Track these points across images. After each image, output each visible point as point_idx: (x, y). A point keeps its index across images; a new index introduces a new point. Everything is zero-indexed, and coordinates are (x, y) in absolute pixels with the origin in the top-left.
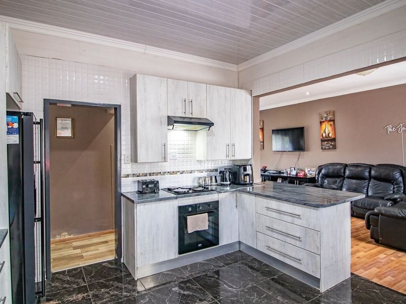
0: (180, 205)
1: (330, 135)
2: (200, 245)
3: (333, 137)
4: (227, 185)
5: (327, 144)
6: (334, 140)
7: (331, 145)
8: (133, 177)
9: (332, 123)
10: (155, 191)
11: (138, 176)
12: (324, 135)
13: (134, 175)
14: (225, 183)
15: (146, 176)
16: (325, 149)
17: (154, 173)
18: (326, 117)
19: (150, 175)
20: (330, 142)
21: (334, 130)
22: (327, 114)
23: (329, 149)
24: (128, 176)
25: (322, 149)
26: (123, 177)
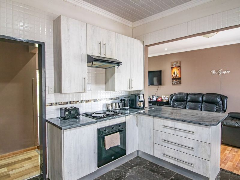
0: (99, 127)
1: (178, 76)
2: (113, 157)
3: (179, 77)
4: (127, 109)
5: (175, 81)
6: (180, 79)
7: (178, 82)
8: (57, 105)
9: (179, 68)
10: (76, 117)
11: (60, 104)
12: (174, 75)
13: (57, 103)
14: (126, 108)
15: (68, 104)
16: (174, 84)
17: (73, 102)
18: (175, 65)
19: (70, 104)
20: (177, 80)
21: (180, 72)
22: (176, 63)
23: (177, 84)
24: (51, 104)
25: (172, 84)
26: (47, 106)
